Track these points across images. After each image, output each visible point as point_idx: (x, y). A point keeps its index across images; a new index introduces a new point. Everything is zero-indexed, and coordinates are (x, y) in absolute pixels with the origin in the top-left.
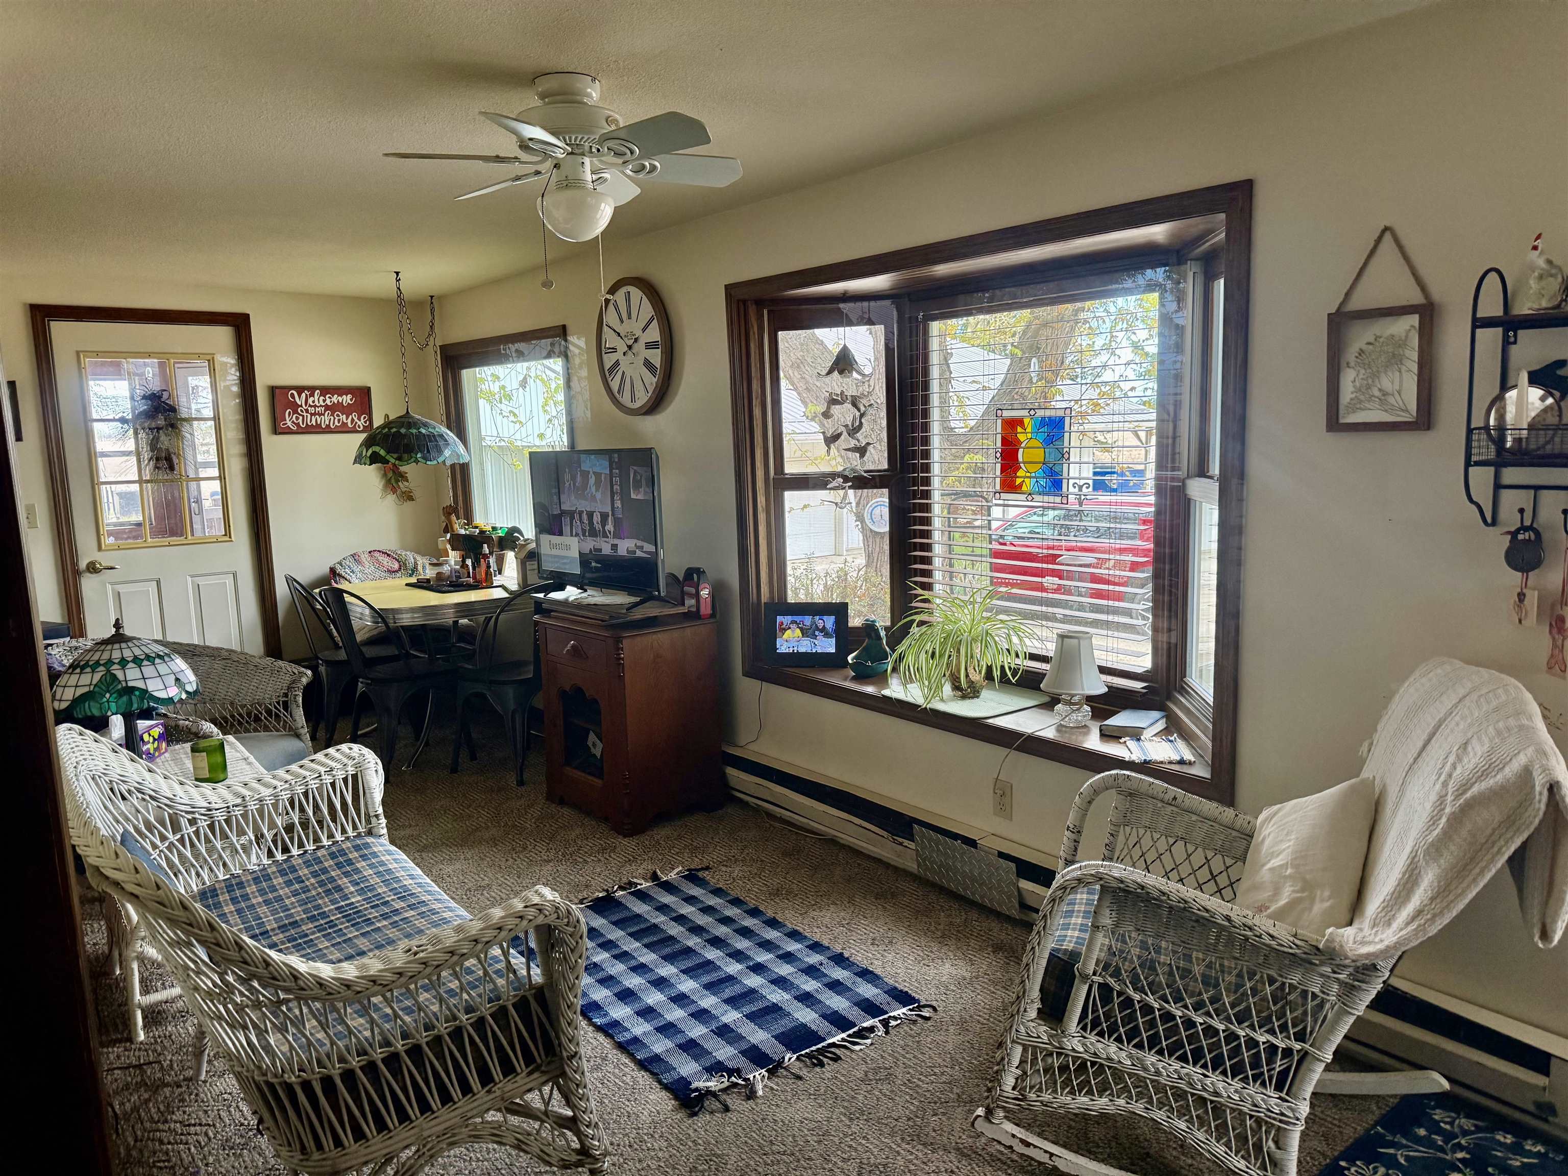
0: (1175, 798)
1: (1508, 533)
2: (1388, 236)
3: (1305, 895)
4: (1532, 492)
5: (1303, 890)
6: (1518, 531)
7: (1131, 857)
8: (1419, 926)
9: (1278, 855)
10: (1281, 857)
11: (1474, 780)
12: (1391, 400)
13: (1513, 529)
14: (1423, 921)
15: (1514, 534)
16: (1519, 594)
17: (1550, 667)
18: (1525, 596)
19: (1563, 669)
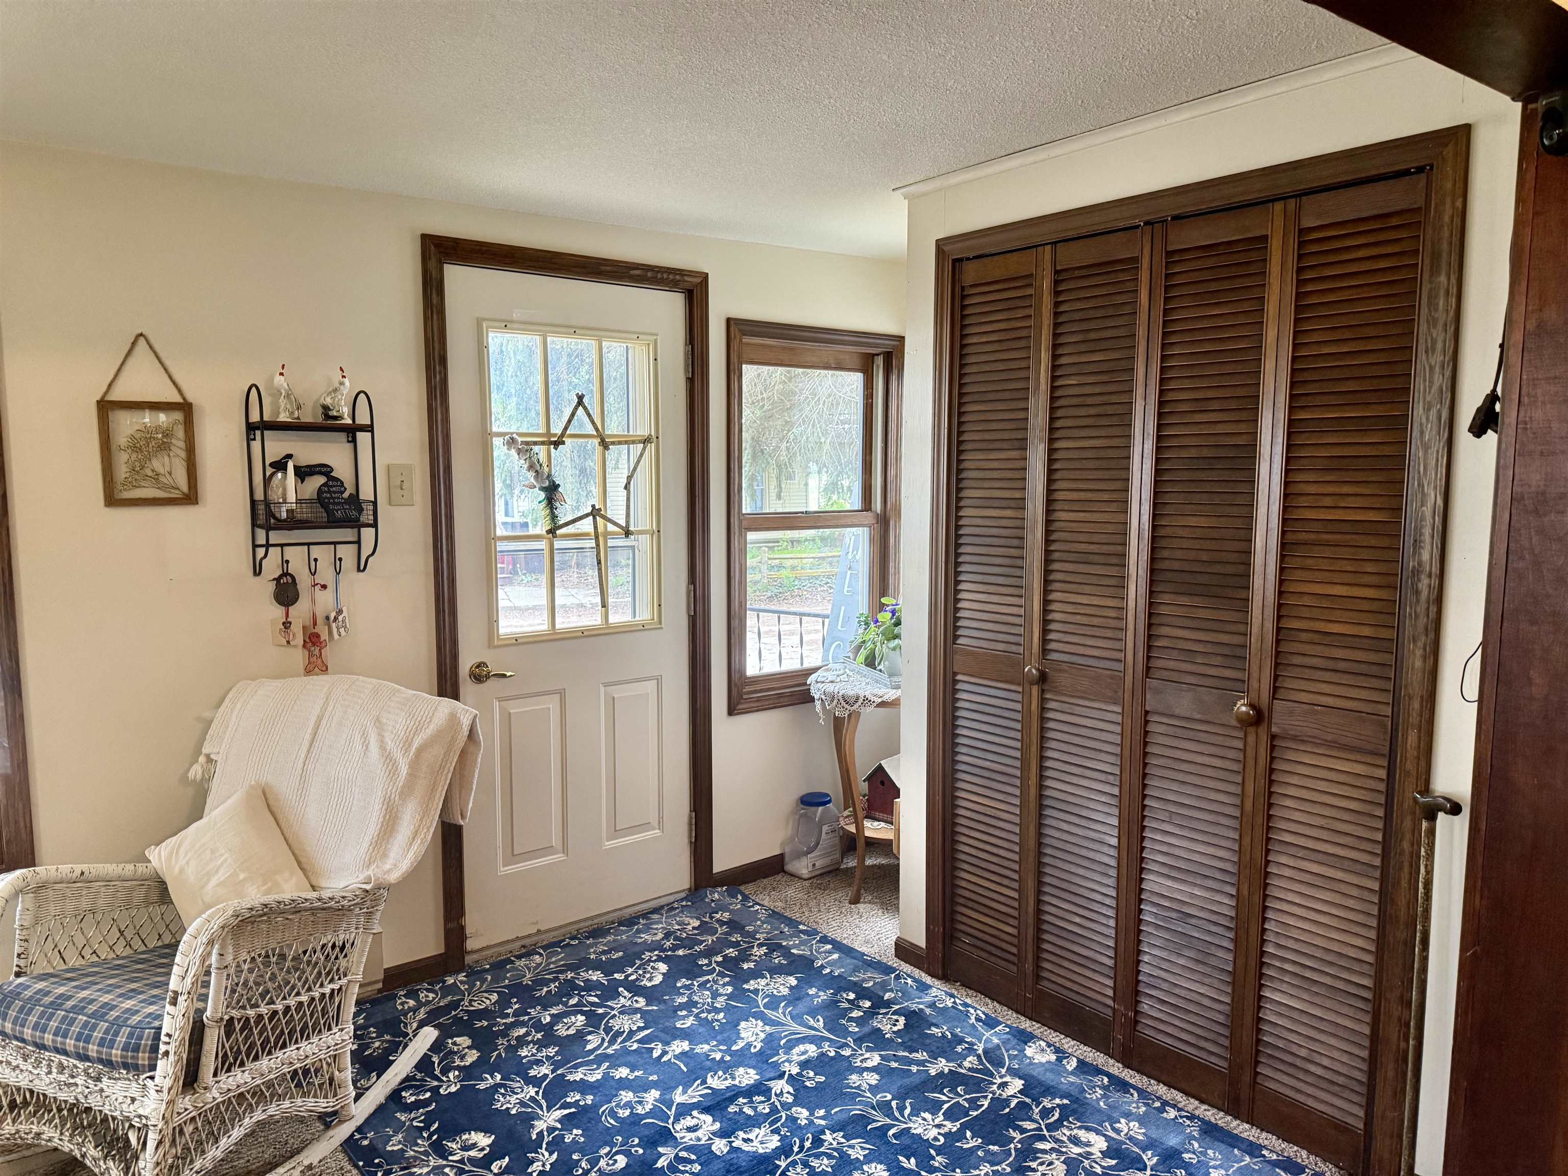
0: (82, 873)
1: (274, 579)
2: (142, 341)
3: (269, 884)
4: (279, 548)
5: (265, 883)
6: (281, 577)
7: (74, 944)
8: (422, 839)
9: (217, 872)
10: (220, 873)
11: (412, 735)
12: (162, 479)
13: (276, 576)
14: (422, 836)
15: (278, 580)
16: (284, 623)
17: (308, 672)
18: (290, 623)
19: (325, 670)
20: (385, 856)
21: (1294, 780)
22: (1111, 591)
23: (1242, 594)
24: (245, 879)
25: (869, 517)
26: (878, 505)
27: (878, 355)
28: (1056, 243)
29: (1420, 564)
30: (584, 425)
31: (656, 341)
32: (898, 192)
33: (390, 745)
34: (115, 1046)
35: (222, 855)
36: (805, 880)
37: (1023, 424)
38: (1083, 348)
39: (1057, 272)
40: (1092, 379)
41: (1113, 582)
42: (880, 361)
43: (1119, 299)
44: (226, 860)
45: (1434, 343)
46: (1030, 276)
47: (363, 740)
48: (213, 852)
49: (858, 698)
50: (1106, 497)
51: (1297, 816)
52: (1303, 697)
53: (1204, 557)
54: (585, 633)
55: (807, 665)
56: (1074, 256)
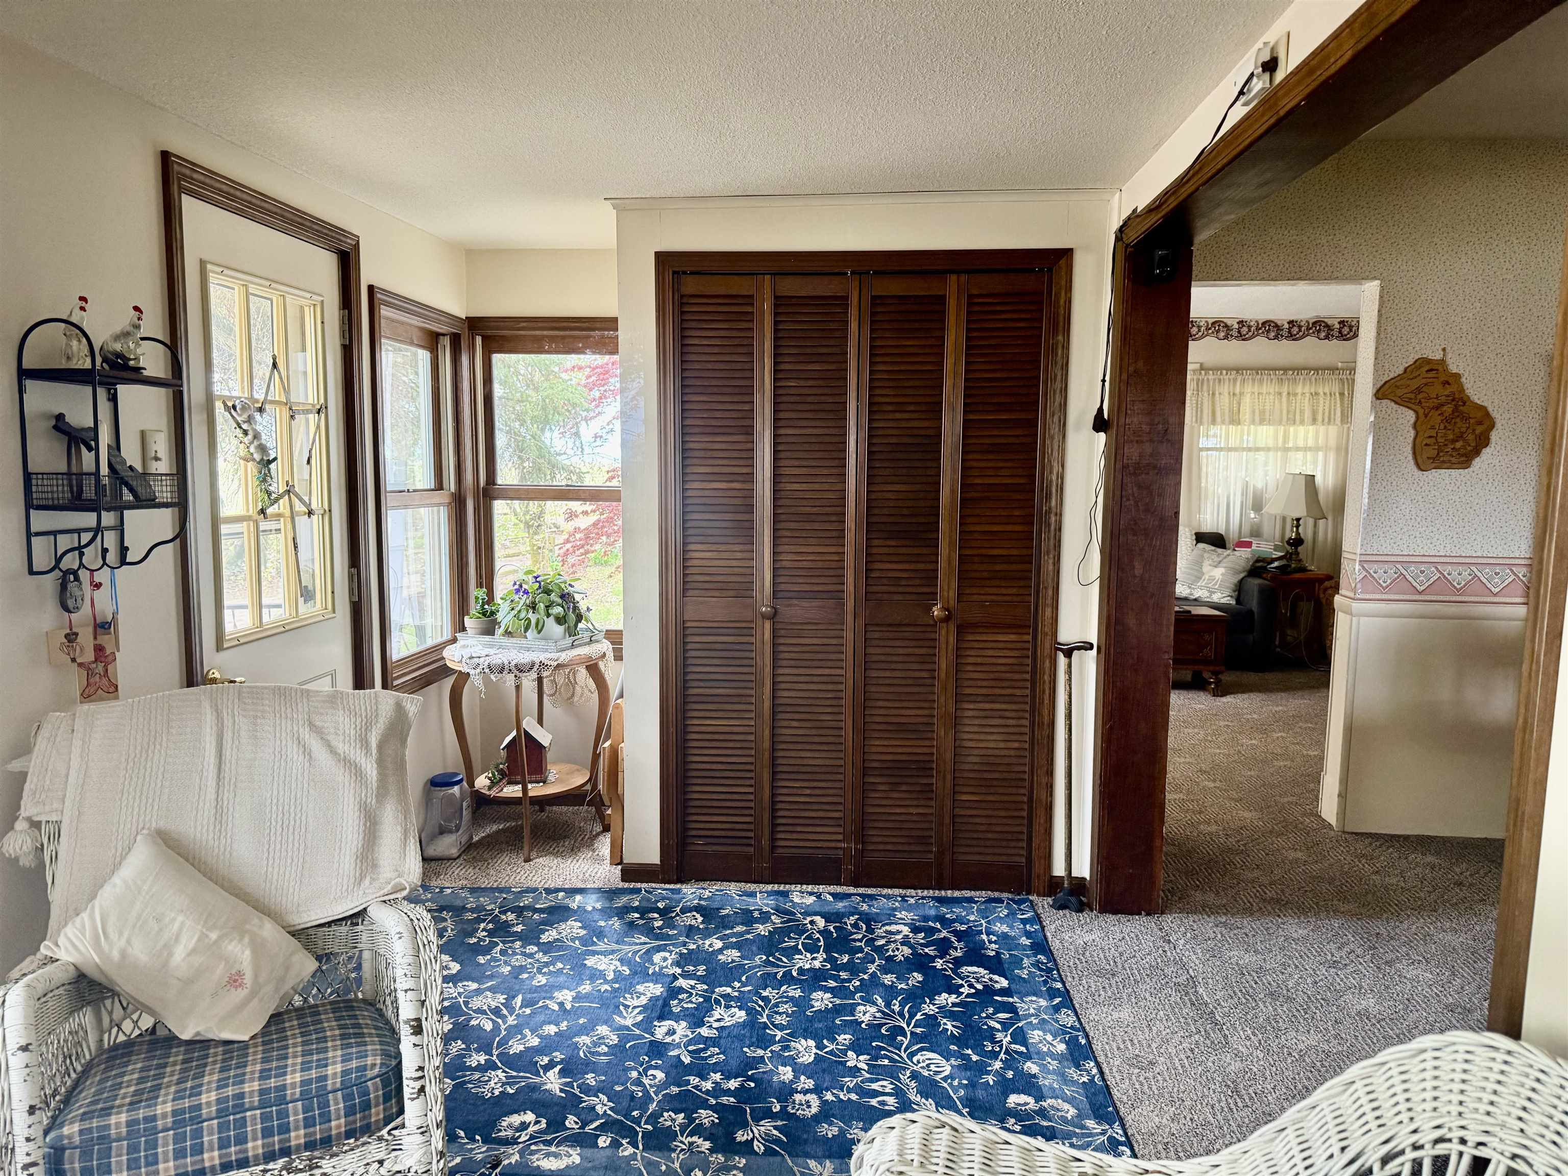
9: (177, 941)
10: (183, 941)
16: (66, 636)
17: (87, 696)
18: (76, 634)
19: (112, 690)
20: (375, 866)
21: (972, 653)
22: (834, 541)
23: (934, 536)
24: (220, 938)
25: (443, 497)
26: (451, 483)
27: (444, 335)
28: (775, 274)
29: (1050, 508)
30: (277, 394)
31: (322, 302)
32: (608, 202)
33: (341, 748)
34: (333, 1117)
35: (174, 919)
36: (459, 857)
37: (749, 415)
38: (802, 359)
39: (776, 297)
40: (810, 383)
41: (835, 534)
42: (446, 341)
43: (832, 326)
44: (183, 923)
45: (1056, 376)
46: (751, 297)
47: (302, 749)
48: (158, 920)
49: (533, 665)
50: (825, 472)
51: (976, 676)
52: (975, 598)
53: (905, 512)
54: (287, 628)
55: (430, 643)
56: (792, 287)
